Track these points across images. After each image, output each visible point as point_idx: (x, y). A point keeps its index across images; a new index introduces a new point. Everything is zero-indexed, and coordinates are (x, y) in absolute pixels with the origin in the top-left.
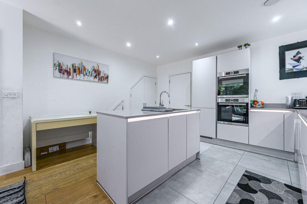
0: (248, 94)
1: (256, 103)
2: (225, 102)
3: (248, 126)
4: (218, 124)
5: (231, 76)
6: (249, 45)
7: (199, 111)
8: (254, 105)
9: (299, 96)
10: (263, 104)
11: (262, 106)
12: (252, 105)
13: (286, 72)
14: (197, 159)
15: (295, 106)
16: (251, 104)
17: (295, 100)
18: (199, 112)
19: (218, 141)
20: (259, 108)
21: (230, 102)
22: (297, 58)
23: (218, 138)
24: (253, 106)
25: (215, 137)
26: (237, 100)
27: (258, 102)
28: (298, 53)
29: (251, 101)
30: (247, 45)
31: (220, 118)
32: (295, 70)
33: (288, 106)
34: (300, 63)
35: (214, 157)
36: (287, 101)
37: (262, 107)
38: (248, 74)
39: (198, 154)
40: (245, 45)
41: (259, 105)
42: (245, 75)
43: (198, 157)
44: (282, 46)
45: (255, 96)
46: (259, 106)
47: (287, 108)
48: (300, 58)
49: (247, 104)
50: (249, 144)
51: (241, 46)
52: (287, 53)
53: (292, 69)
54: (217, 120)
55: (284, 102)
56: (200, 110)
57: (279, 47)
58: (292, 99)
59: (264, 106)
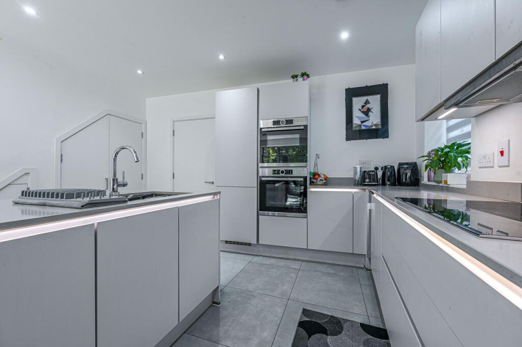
0: (306, 161)
1: (317, 177)
2: (272, 175)
3: (306, 217)
4: (260, 216)
5: (282, 127)
6: (308, 76)
7: (218, 195)
8: (315, 181)
9: (367, 166)
10: (326, 178)
11: (325, 181)
12: (312, 180)
13: (354, 129)
14: (214, 303)
15: (364, 182)
16: (311, 178)
17: (365, 172)
18: (218, 197)
19: (261, 249)
20: (322, 185)
21: (279, 175)
22: (365, 109)
23: (260, 243)
24: (313, 182)
25: (255, 242)
26: (290, 172)
27: (319, 175)
28: (367, 102)
29: (310, 173)
30: (305, 75)
31: (263, 206)
32: (363, 128)
33: (357, 182)
34: (369, 117)
35: (251, 287)
36: (355, 173)
37: (325, 183)
38: (306, 126)
39: (215, 291)
40: (303, 75)
41: (321, 180)
42: (303, 128)
43: (216, 297)
44: (349, 88)
45: (316, 165)
46: (321, 183)
47: (355, 185)
48: (369, 110)
49: (305, 178)
50: (307, 249)
51: (296, 76)
52: (355, 100)
53: (360, 126)
54: (259, 209)
55: (351, 175)
56: (219, 193)
57: (346, 89)
58: (361, 171)
59: (327, 182)
